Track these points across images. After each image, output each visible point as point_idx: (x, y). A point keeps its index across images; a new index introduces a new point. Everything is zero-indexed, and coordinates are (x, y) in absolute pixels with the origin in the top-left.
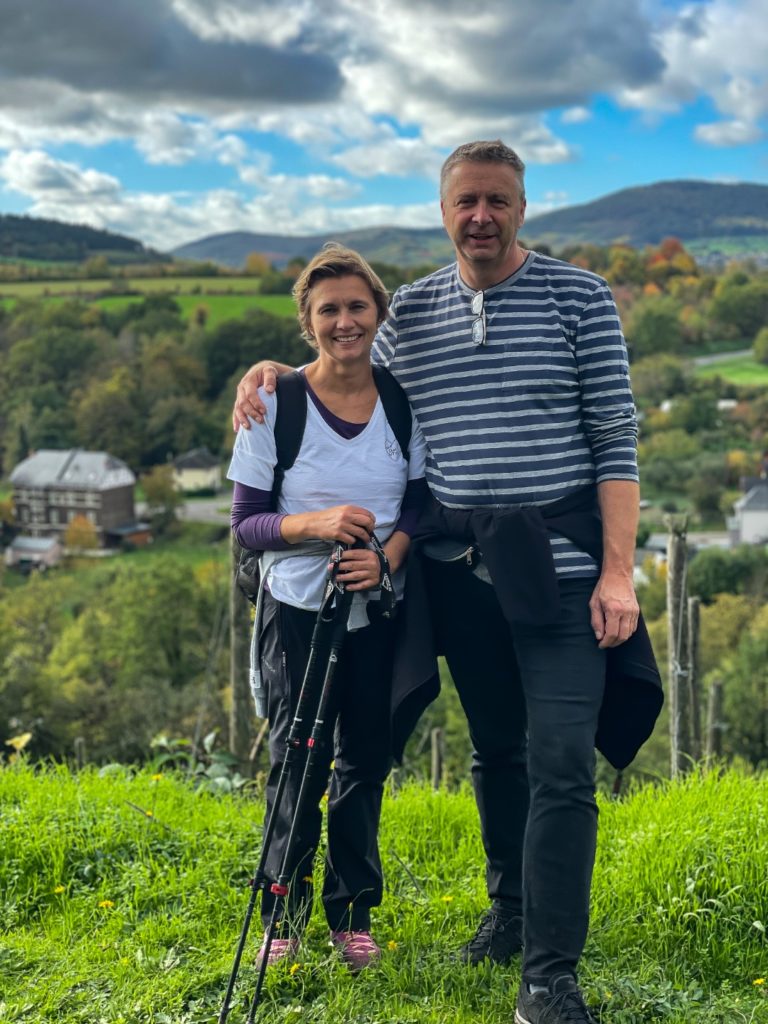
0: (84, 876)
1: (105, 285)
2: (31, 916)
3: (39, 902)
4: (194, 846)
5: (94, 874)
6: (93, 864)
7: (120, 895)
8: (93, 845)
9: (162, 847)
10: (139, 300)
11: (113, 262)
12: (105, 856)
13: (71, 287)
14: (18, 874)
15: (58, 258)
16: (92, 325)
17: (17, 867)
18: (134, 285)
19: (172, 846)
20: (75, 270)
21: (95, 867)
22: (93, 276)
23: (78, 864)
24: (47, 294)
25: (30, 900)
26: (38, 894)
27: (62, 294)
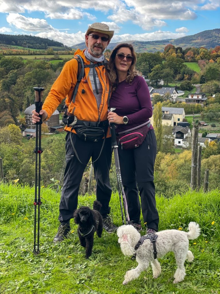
0: (22, 212)
1: (52, 56)
2: (7, 221)
3: (10, 218)
4: (52, 205)
5: (25, 212)
6: (25, 209)
7: (31, 217)
8: (26, 204)
9: (44, 205)
10: (62, 61)
11: (55, 50)
12: (28, 207)
13: (42, 57)
14: (5, 211)
15: (39, 48)
16: (48, 68)
17: (5, 209)
18: (60, 57)
19: (47, 205)
20: (44, 52)
21: (25, 210)
22: (49, 54)
23: (21, 209)
24: (36, 58)
25: (8, 217)
26: (10, 216)
27: (40, 59)
